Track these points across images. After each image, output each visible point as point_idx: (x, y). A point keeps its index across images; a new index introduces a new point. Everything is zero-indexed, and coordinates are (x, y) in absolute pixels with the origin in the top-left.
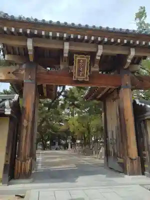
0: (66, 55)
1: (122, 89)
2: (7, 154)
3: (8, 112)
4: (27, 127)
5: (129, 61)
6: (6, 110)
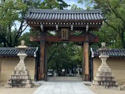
0: (57, 29)
5: (87, 30)
6: (34, 55)
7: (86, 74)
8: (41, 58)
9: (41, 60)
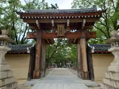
0: (53, 25)
1: (81, 39)
2: (29, 69)
3: (29, 52)
4: (38, 58)
5: (84, 25)
6: (28, 51)
7: (84, 71)
8: (37, 55)
9: (37, 57)
